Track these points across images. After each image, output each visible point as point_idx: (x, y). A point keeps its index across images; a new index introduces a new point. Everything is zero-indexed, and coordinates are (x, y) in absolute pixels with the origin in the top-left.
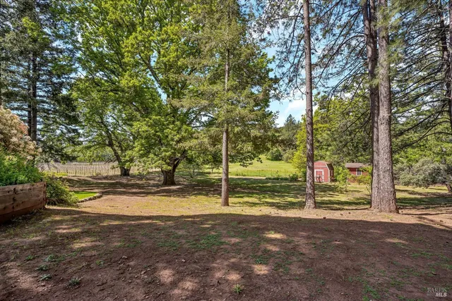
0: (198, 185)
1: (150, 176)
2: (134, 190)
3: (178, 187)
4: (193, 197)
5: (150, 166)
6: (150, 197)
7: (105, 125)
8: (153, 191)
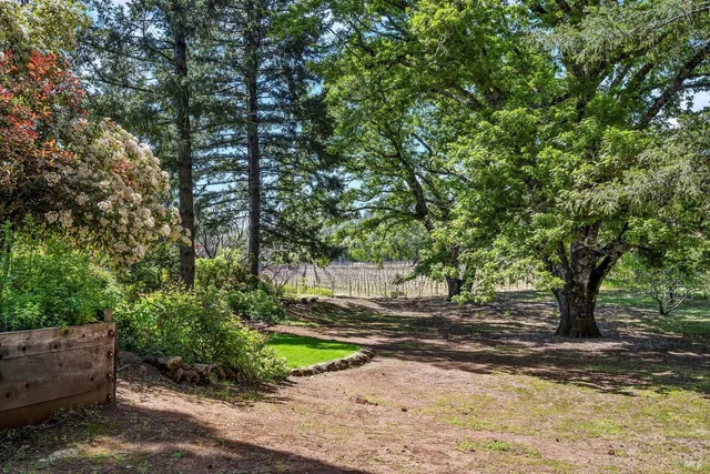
0: (683, 344)
1: (528, 304)
2: (467, 347)
3: (608, 345)
4: (650, 393)
5: (495, 275)
6: (500, 377)
7: (405, 163)
8: (520, 353)
